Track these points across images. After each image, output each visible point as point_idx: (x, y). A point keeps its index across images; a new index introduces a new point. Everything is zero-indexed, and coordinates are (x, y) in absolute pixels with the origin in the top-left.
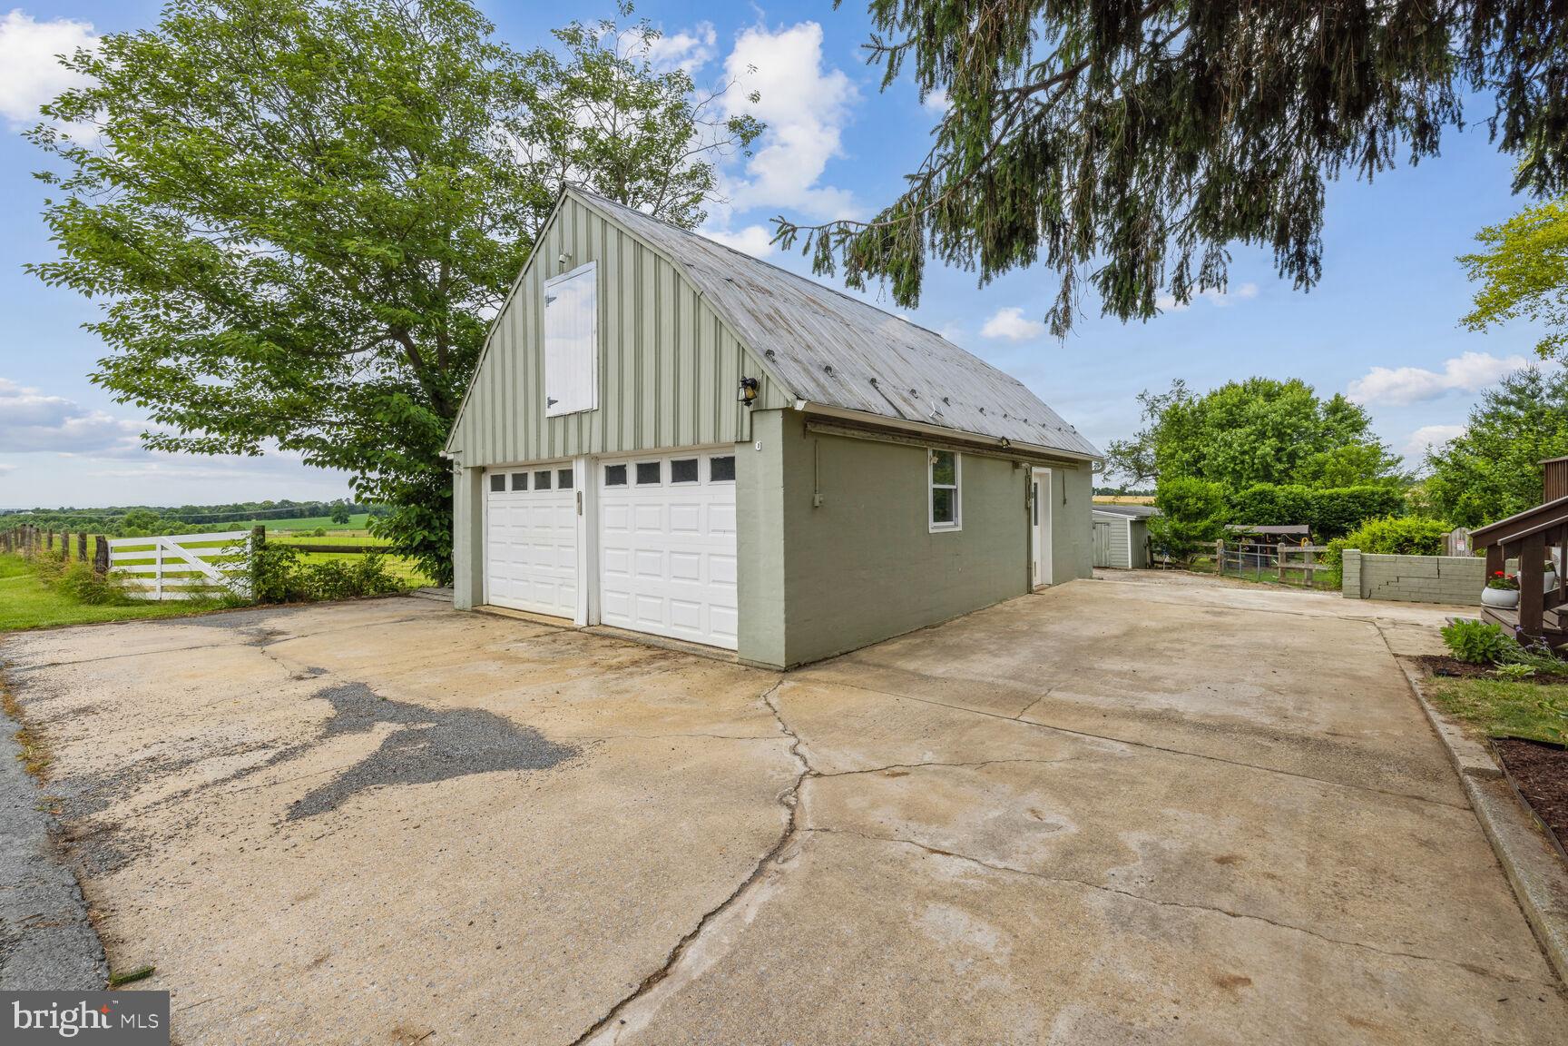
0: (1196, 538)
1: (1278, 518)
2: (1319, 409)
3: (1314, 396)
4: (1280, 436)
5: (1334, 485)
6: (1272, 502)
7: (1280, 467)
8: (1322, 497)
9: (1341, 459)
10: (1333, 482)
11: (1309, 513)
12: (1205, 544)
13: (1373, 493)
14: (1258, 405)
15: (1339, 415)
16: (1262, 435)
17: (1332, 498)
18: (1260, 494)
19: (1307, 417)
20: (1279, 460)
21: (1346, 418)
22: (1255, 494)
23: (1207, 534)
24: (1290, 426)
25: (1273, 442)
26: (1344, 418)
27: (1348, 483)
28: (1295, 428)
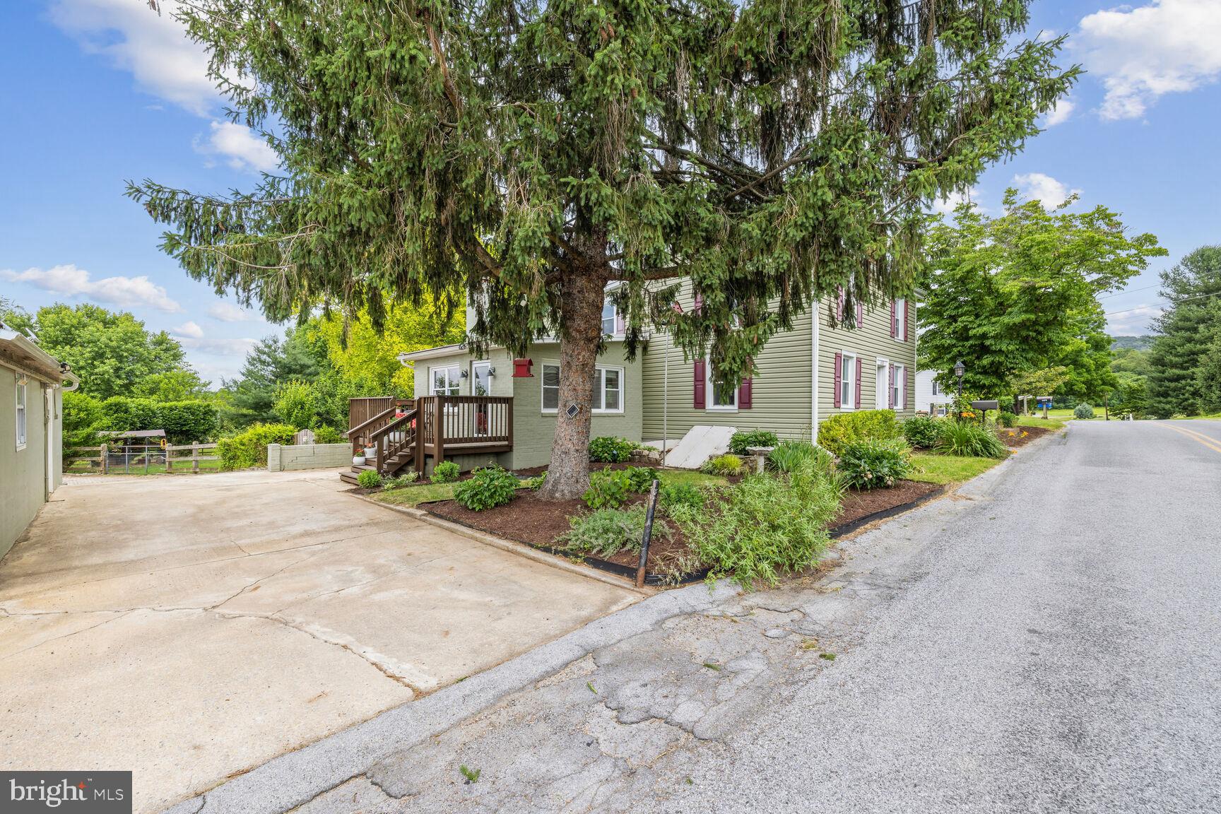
0: (75, 444)
1: (131, 424)
2: (148, 340)
3: (144, 329)
4: (120, 358)
5: (167, 400)
6: (126, 411)
7: (119, 382)
8: (164, 408)
9: (172, 381)
10: (166, 396)
11: (155, 420)
12: (87, 449)
13: (199, 406)
14: (92, 330)
15: (164, 346)
16: (100, 356)
17: (171, 409)
18: (115, 405)
19: (141, 345)
20: (119, 377)
21: (168, 349)
22: (111, 405)
23: (88, 440)
24: (127, 350)
25: (113, 362)
26: (166, 350)
27: (178, 398)
28: (131, 353)
